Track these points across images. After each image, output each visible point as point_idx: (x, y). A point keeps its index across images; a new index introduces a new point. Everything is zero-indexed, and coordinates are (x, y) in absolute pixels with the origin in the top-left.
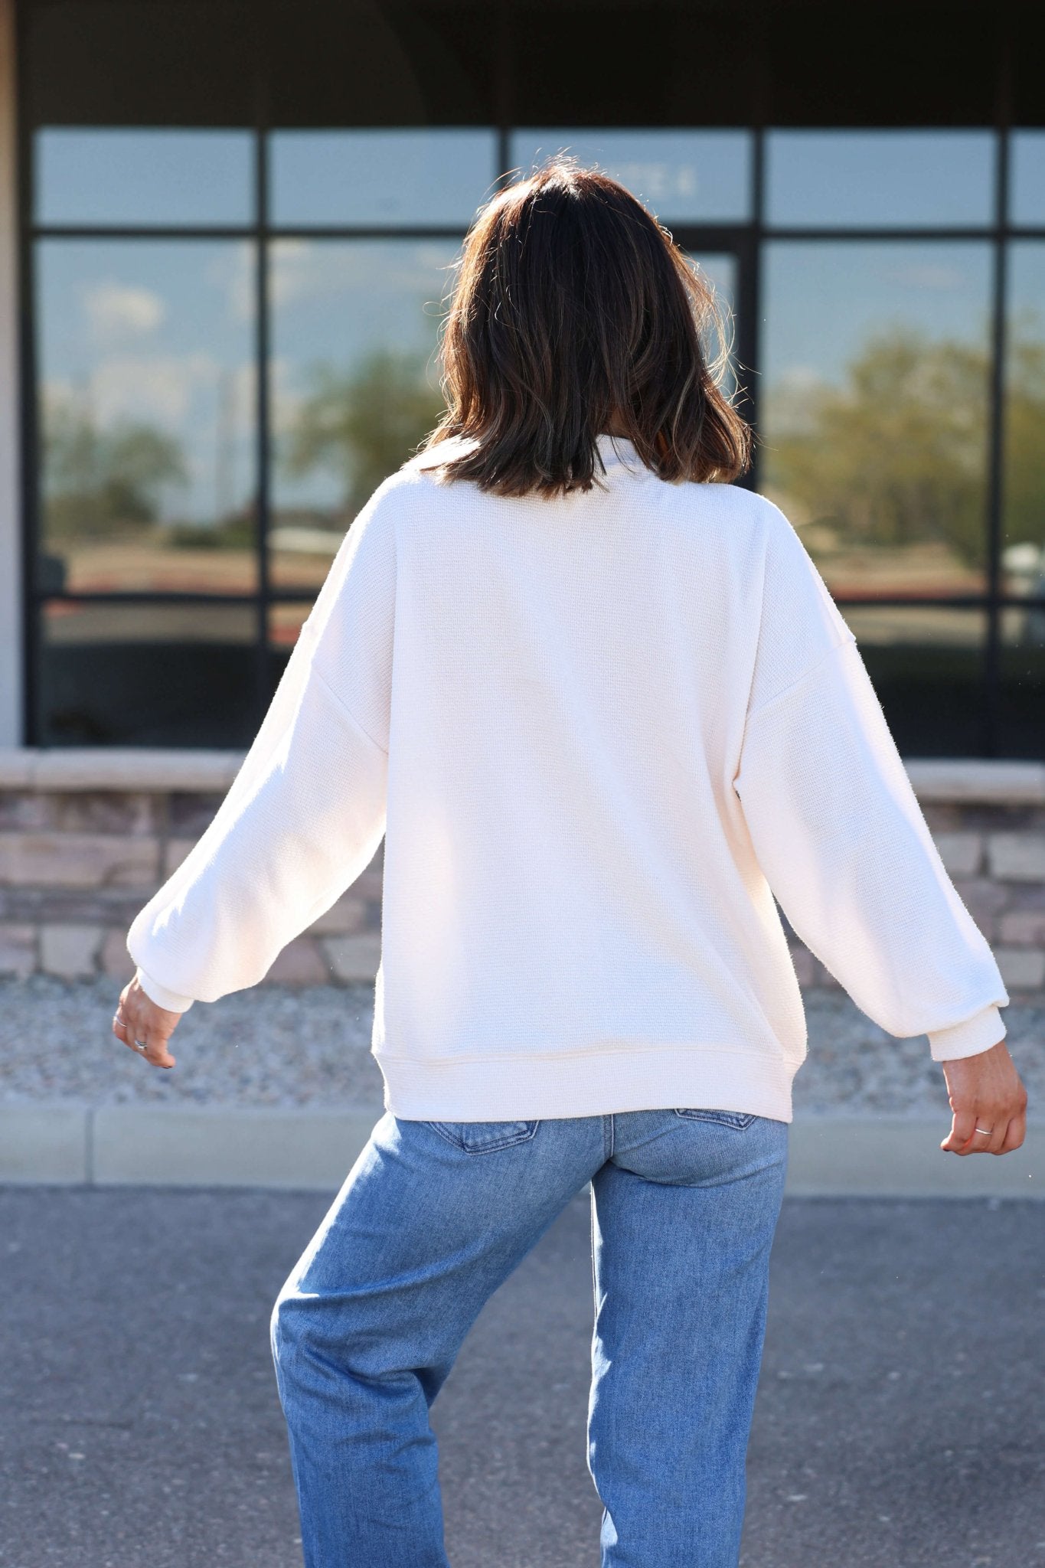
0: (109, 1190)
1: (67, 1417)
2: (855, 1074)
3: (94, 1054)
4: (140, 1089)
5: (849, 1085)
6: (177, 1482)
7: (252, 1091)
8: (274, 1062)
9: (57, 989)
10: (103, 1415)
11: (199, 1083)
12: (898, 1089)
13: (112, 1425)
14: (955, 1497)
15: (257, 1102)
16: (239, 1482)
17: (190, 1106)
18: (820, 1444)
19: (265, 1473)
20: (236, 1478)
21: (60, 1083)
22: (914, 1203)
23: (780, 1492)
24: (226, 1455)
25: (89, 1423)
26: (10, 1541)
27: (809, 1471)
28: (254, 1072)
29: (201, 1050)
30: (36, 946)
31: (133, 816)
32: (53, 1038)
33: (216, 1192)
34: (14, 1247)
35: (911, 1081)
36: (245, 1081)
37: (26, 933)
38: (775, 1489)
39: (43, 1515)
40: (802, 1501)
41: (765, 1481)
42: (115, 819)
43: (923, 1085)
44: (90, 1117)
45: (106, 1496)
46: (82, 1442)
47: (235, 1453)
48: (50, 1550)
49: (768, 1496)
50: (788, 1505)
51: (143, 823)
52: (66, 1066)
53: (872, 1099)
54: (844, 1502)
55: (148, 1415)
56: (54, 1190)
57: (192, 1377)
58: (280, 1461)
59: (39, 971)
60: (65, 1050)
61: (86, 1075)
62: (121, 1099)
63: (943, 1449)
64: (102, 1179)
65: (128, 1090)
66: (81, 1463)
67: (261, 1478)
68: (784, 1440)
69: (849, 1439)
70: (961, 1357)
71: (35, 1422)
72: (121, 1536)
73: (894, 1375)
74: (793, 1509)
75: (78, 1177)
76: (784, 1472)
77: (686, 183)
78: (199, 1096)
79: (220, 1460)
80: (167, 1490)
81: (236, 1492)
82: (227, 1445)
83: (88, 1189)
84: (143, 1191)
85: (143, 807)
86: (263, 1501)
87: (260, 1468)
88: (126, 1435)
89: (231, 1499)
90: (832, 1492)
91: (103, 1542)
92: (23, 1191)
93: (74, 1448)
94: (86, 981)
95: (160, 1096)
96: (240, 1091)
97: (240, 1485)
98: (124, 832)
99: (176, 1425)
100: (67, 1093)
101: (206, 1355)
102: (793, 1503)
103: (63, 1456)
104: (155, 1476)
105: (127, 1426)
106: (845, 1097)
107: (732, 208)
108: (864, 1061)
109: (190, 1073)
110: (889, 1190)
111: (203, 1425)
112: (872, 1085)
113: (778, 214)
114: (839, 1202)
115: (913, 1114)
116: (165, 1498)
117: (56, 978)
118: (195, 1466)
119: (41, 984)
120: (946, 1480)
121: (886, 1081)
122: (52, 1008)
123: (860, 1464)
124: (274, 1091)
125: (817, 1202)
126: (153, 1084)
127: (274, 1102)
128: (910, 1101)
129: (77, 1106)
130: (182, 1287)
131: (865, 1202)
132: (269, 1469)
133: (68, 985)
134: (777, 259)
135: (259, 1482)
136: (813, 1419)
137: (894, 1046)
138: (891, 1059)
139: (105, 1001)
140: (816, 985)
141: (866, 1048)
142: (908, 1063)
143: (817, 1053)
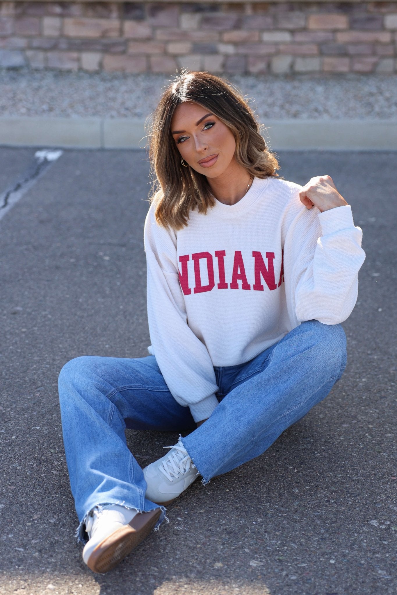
0: (110, 150)
1: (102, 241)
2: (370, 105)
3: (101, 99)
4: (119, 113)
5: (369, 108)
9: (87, 76)
10: (115, 241)
11: (138, 110)
12: (386, 109)
13: (118, 245)
17: (136, 120)
21: (91, 110)
22: (395, 153)
25: (110, 244)
26: (84, 295)
29: (138, 98)
30: (79, 60)
31: (110, 11)
32: (87, 94)
34: (78, 173)
37: (75, 55)
39: (96, 284)
42: (105, 12)
43: (394, 108)
44: (101, 124)
45: (118, 276)
46: (108, 252)
48: (99, 300)
51: (114, 14)
52: (92, 104)
53: (377, 114)
55: (131, 241)
56: (91, 151)
59: (80, 69)
60: (91, 98)
61: (99, 108)
62: (112, 117)
64: (107, 146)
65: (114, 113)
66: (109, 261)
71: (90, 244)
72: (125, 294)
75: (99, 146)
78: (138, 115)
83: (102, 150)
84: (122, 151)
85: (114, 7)
88: (124, 249)
91: (119, 297)
92: (80, 151)
93: (105, 255)
94: (97, 72)
95: (125, 116)
98: (108, 17)
100: (93, 115)
103: (101, 258)
105: (123, 245)
106: (368, 114)
108: (372, 99)
109: (135, 107)
110: (386, 148)
112: (377, 109)
114: (370, 153)
117: (87, 72)
119: (82, 74)
121: (381, 107)
122: (86, 82)
125: (362, 153)
126: (123, 111)
128: (391, 115)
129: (97, 120)
131: (379, 153)
133: (92, 74)
137: (381, 93)
138: (380, 98)
139: (103, 80)
140: (352, 71)
141: (371, 94)
142: (387, 99)
143: (355, 97)
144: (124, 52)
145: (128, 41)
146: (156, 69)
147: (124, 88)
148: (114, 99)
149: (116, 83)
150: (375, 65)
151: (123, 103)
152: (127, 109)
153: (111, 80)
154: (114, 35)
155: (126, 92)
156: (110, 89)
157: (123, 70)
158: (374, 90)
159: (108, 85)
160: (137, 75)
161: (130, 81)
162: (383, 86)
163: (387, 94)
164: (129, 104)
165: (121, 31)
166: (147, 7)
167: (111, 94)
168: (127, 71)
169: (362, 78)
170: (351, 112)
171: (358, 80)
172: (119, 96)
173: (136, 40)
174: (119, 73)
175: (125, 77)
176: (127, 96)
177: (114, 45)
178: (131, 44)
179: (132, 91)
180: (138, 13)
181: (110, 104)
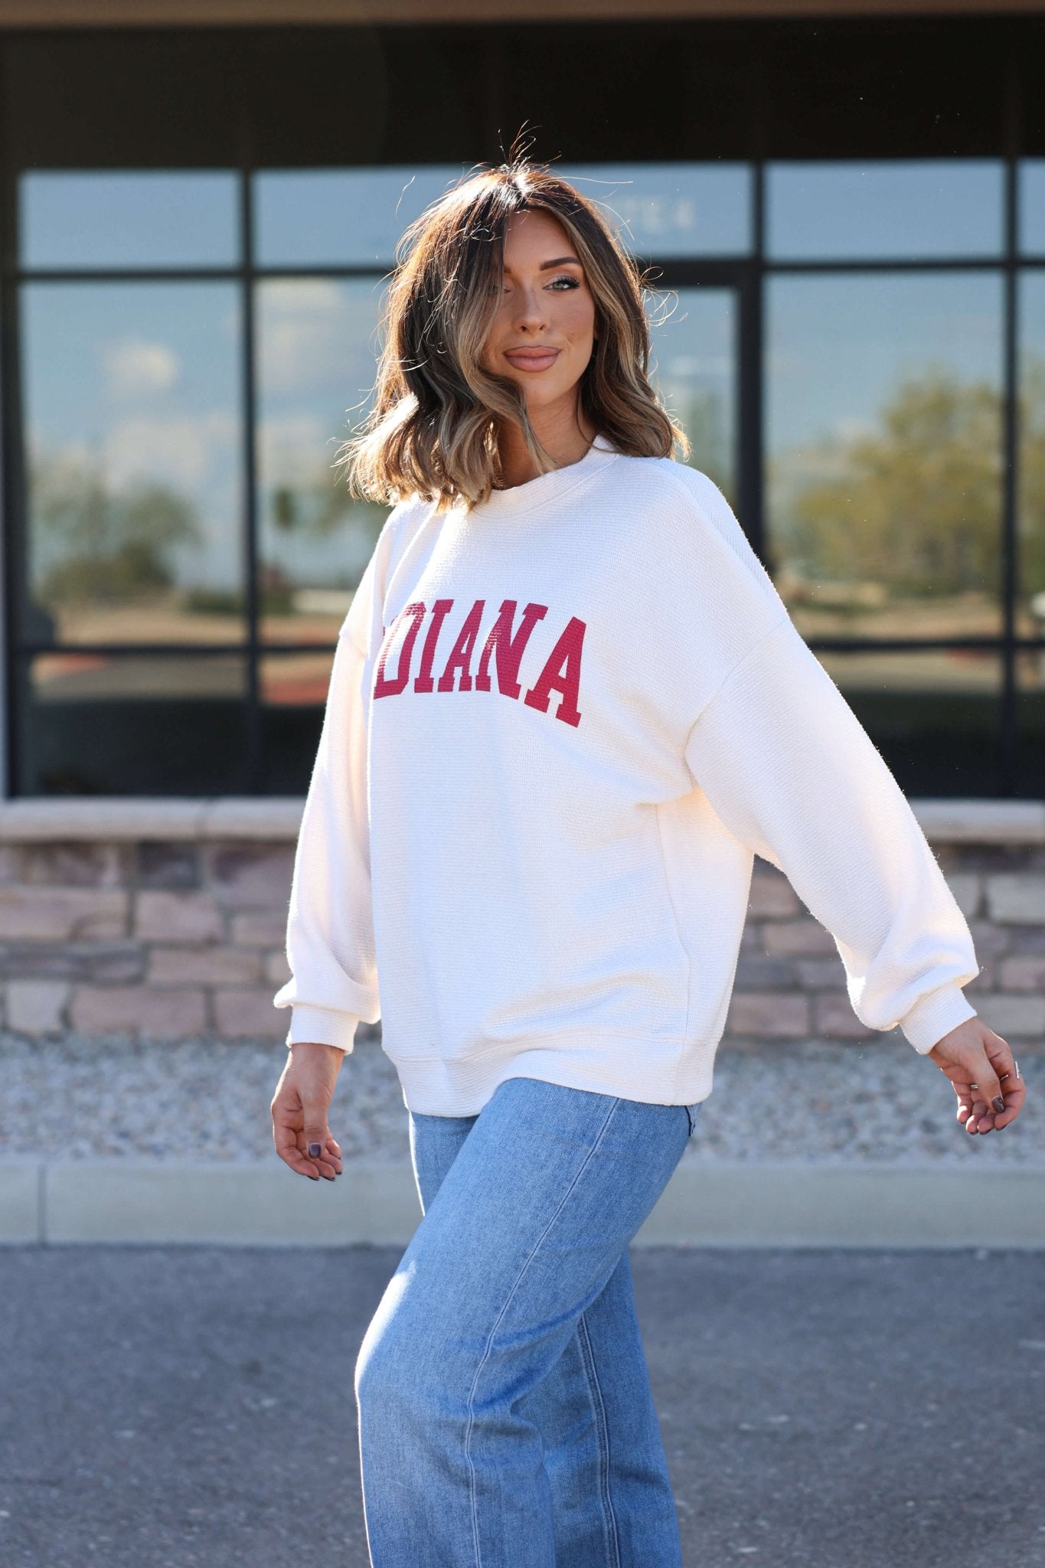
0: (63, 1248)
2: (850, 1124)
3: (54, 1111)
4: (98, 1146)
5: (843, 1133)
6: (104, 1538)
7: (211, 1146)
8: (236, 1117)
9: (23, 1047)
10: (33, 1473)
11: (158, 1138)
12: (889, 1138)
13: (42, 1482)
14: (913, 1548)
15: (214, 1157)
16: (167, 1537)
17: (148, 1162)
18: (777, 1495)
19: (196, 1529)
20: (165, 1535)
21: (16, 1139)
22: (899, 1254)
23: (731, 1544)
24: (157, 1512)
25: (18, 1480)
27: (763, 1523)
28: (215, 1128)
29: (164, 1106)
30: (2, 1002)
31: (100, 867)
32: (14, 1095)
33: (170, 1249)
35: (903, 1131)
36: (205, 1136)
38: (726, 1541)
40: (753, 1553)
41: (716, 1533)
42: (81, 869)
43: (915, 1133)
44: (42, 1173)
45: (28, 1553)
46: (8, 1500)
47: (166, 1509)
49: (717, 1548)
50: (737, 1557)
51: (111, 875)
52: (23, 1122)
53: (864, 1148)
54: (796, 1554)
55: (80, 1472)
56: (5, 1250)
57: (129, 1434)
58: (212, 1517)
59: (5, 1028)
60: (24, 1107)
61: (43, 1131)
62: (78, 1155)
63: (906, 1500)
64: (53, 1237)
65: (84, 1146)
66: (6, 1520)
67: (189, 1534)
68: (739, 1492)
69: (808, 1490)
70: (932, 1407)
73: (861, 1427)
74: (743, 1561)
75: (31, 1236)
76: (736, 1525)
78: (156, 1151)
79: (149, 1517)
80: (92, 1546)
81: (164, 1548)
82: (159, 1501)
83: (41, 1247)
84: (96, 1249)
85: (111, 858)
86: (191, 1557)
87: (190, 1524)
88: (55, 1493)
89: (158, 1554)
90: (784, 1544)
94: (53, 1038)
95: (117, 1152)
96: (200, 1146)
97: (170, 1542)
98: (92, 883)
99: (107, 1481)
100: (21, 1150)
101: (145, 1411)
102: (743, 1555)
104: (81, 1533)
105: (57, 1483)
106: (838, 1147)
108: (860, 1110)
109: (151, 1129)
110: (876, 1241)
111: (135, 1481)
112: (865, 1135)
114: (824, 1253)
115: (903, 1161)
116: (89, 1555)
117: (22, 1036)
118: (124, 1522)
119: (7, 1039)
120: (906, 1531)
121: (879, 1131)
122: (16, 1065)
123: (816, 1515)
124: (233, 1145)
126: (112, 1140)
127: (231, 1157)
128: (901, 1150)
129: (31, 1162)
130: (127, 1344)
131: (850, 1253)
132: (200, 1524)
133: (33, 1043)
135: (189, 1538)
136: (773, 1471)
137: (890, 1095)
138: (885, 1109)
139: (72, 1058)
140: (814, 1034)
141: (862, 1098)
142: (903, 1112)
143: (813, 1103)
144: (136, 980)
145: (148, 946)
146: (231, 1029)
147: (126, 1079)
148: (90, 1110)
149: (107, 1066)
151: (115, 1120)
152: (125, 1135)
153: (93, 1060)
154: (109, 931)
155: (134, 1089)
156: (83, 1084)
157: (134, 1031)
158: (874, 1086)
159: (83, 1071)
160: (174, 1045)
161: (150, 1063)
163: (906, 1098)
164: (135, 1121)
165: (130, 922)
166: (207, 858)
167: (85, 1097)
168: (146, 1034)
169: (849, 1054)
170: (787, 1144)
171: (836, 1059)
172: (108, 1100)
173: (173, 946)
174: (120, 1040)
175: (138, 1050)
176: (131, 1100)
177: (108, 959)
178: (157, 956)
179: (153, 1087)
180: (180, 869)
181: (79, 1122)
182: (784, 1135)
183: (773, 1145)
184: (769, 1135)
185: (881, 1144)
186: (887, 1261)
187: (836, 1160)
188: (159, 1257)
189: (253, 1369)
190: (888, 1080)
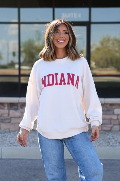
0: (4, 159)
4: (8, 145)
5: (108, 144)
12: (115, 144)
17: (15, 147)
22: (118, 160)
31: (5, 107)
33: (19, 159)
35: (116, 143)
42: (2, 107)
43: (118, 144)
44: (1, 149)
51: (6, 108)
53: (111, 146)
62: (5, 146)
64: (3, 158)
65: (6, 145)
77: (80, 16)
83: (1, 159)
85: (6, 105)
95: (11, 146)
98: (4, 109)
106: (108, 146)
107: (86, 19)
108: (110, 140)
109: (15, 143)
110: (114, 158)
112: (111, 144)
113: (93, 20)
114: (108, 160)
115: (117, 148)
121: (113, 143)
126: (10, 144)
128: (117, 146)
131: (111, 160)
134: (93, 26)
137: (114, 138)
138: (113, 140)
140: (102, 130)
141: (109, 139)
142: (115, 141)
143: (103, 140)
144: (10, 122)
145: (11, 117)
147: (9, 136)
148: (6, 140)
149: (6, 134)
150: (112, 128)
151: (9, 142)
152: (11, 144)
153: (4, 133)
154: (6, 115)
156: (3, 136)
157: (9, 129)
158: (111, 137)
159: (3, 135)
161: (12, 134)
162: (115, 136)
163: (116, 139)
164: (12, 142)
165: (9, 114)
166: (19, 105)
167: (4, 138)
168: (11, 130)
169: (107, 133)
170: (101, 145)
171: (105, 133)
172: (8, 139)
173: (14, 117)
174: (7, 130)
175: (10, 132)
176: (11, 139)
177: (5, 119)
178: (12, 119)
179: (13, 137)
180: (16, 107)
181: (4, 142)
182: (100, 144)
183: (99, 145)
184: (98, 144)
185: (114, 145)
186: (116, 161)
187: (108, 147)
188: (18, 160)
189: (35, 175)
190: (113, 136)
